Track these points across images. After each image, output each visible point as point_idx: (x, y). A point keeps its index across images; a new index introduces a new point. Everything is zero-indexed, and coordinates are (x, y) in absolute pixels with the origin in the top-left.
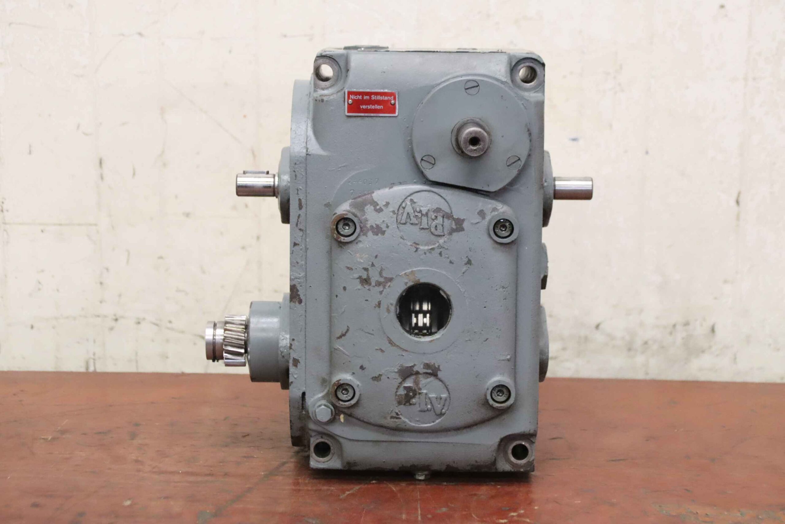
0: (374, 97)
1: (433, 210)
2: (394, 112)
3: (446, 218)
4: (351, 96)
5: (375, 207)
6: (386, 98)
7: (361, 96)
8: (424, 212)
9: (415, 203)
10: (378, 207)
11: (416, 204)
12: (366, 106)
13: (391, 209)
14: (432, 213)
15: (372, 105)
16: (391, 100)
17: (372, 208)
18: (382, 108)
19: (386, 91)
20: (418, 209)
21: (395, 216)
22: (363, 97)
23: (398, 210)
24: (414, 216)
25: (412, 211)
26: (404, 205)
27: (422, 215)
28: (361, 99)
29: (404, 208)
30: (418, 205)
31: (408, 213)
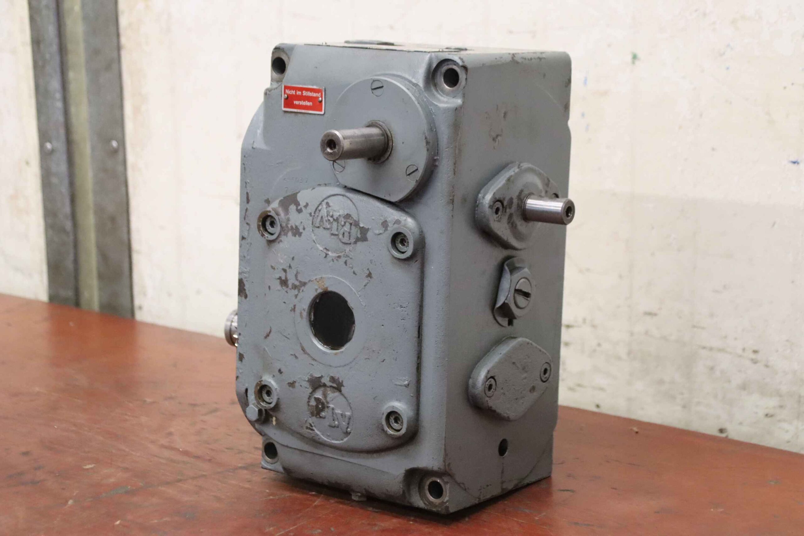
0: (305, 93)
1: (344, 216)
2: (321, 110)
3: (354, 225)
4: (286, 90)
5: (297, 207)
6: (315, 95)
7: (294, 91)
8: (335, 218)
9: (330, 206)
10: (299, 208)
11: (330, 208)
12: (299, 102)
13: (310, 211)
14: (343, 219)
15: (303, 101)
16: (318, 98)
17: (295, 207)
18: (312, 105)
19: (315, 87)
20: (331, 214)
21: (311, 218)
22: (296, 93)
23: (315, 213)
24: (326, 220)
25: (326, 215)
26: (320, 208)
27: (334, 219)
28: (294, 94)
29: (320, 211)
30: (332, 210)
31: (322, 217)
